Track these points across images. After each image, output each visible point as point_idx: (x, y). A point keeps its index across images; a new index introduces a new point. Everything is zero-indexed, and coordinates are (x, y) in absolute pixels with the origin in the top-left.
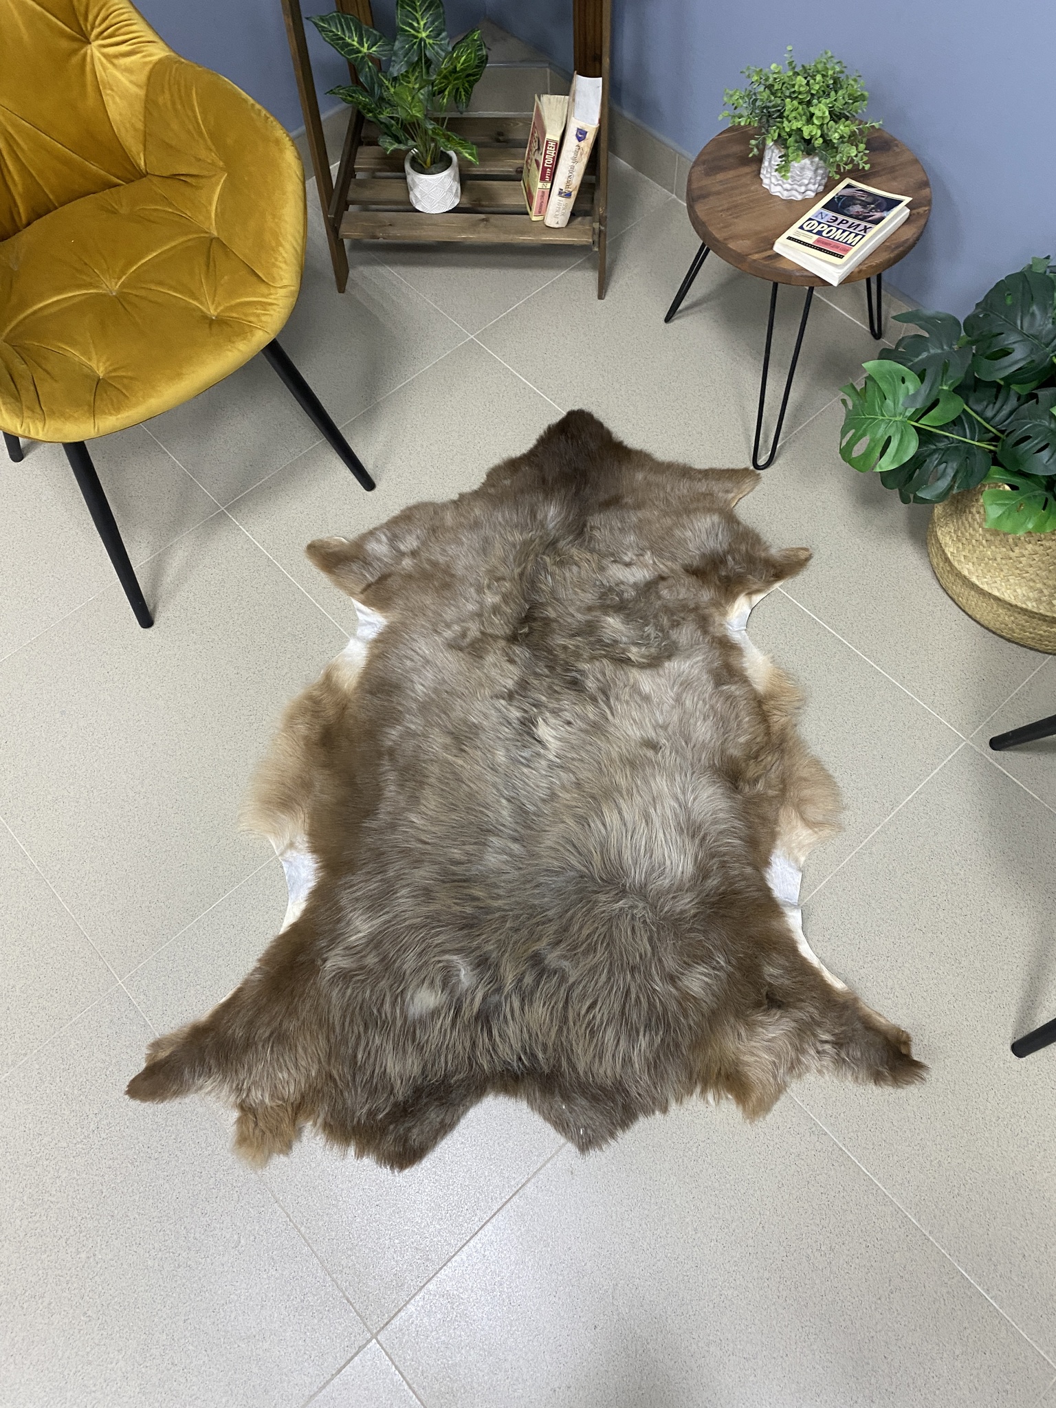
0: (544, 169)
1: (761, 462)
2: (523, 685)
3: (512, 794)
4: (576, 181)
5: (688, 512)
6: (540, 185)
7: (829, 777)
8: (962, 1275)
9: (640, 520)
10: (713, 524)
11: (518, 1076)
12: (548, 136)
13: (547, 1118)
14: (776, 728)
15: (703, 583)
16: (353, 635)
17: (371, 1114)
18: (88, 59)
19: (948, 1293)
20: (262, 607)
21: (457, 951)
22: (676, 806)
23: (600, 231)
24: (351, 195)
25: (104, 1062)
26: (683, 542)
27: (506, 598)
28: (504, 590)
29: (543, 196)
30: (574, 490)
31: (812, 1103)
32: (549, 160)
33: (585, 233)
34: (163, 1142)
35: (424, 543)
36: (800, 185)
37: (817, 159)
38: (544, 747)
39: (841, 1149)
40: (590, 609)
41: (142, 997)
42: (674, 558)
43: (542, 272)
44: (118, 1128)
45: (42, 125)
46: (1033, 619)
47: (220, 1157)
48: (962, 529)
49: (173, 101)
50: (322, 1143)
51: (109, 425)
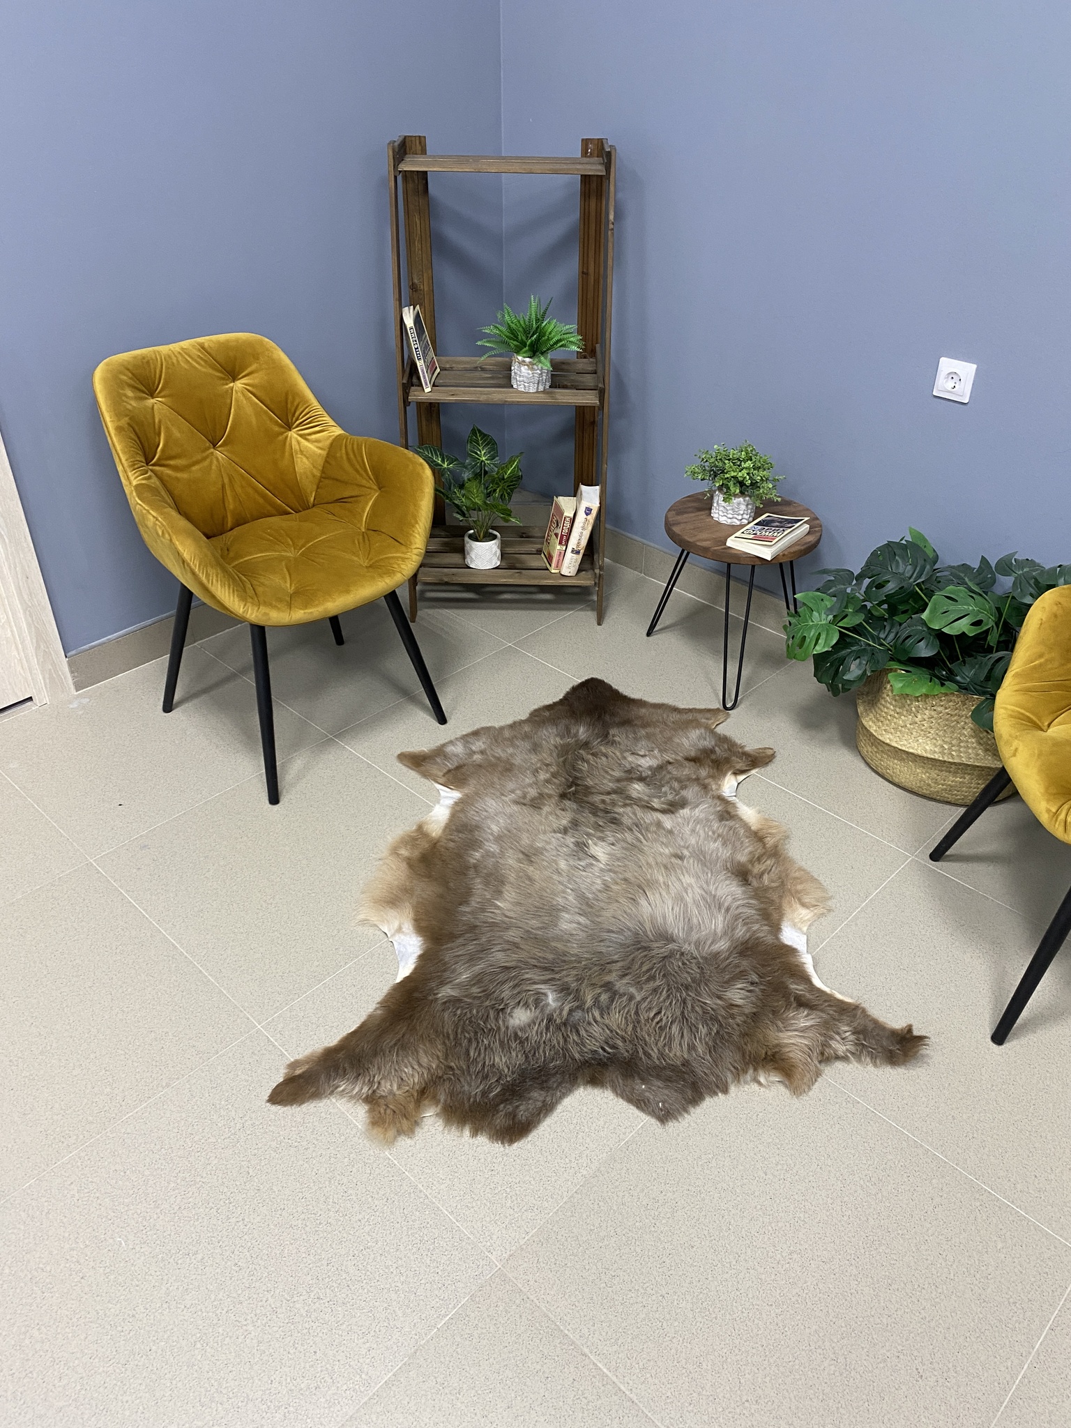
0: (562, 536)
1: (729, 705)
2: (575, 824)
3: (576, 888)
4: (584, 543)
5: (681, 728)
6: (558, 547)
8: (989, 1192)
10: (701, 735)
12: (565, 514)
14: (770, 845)
15: (700, 765)
17: (484, 1093)
18: (289, 439)
19: (981, 1205)
21: (545, 982)
22: (703, 893)
23: (600, 575)
25: (247, 1081)
26: (681, 744)
27: (554, 774)
28: (552, 770)
29: (559, 555)
31: (844, 1082)
32: (565, 531)
33: (589, 579)
34: (301, 1135)
35: (489, 747)
36: (738, 515)
37: (747, 498)
38: (597, 860)
39: (873, 1112)
40: (618, 780)
41: (279, 1035)
42: (675, 753)
43: (555, 613)
44: (261, 1126)
45: (253, 472)
46: (942, 771)
47: (352, 1143)
48: (879, 712)
49: (347, 454)
50: (441, 1128)
51: (299, 615)
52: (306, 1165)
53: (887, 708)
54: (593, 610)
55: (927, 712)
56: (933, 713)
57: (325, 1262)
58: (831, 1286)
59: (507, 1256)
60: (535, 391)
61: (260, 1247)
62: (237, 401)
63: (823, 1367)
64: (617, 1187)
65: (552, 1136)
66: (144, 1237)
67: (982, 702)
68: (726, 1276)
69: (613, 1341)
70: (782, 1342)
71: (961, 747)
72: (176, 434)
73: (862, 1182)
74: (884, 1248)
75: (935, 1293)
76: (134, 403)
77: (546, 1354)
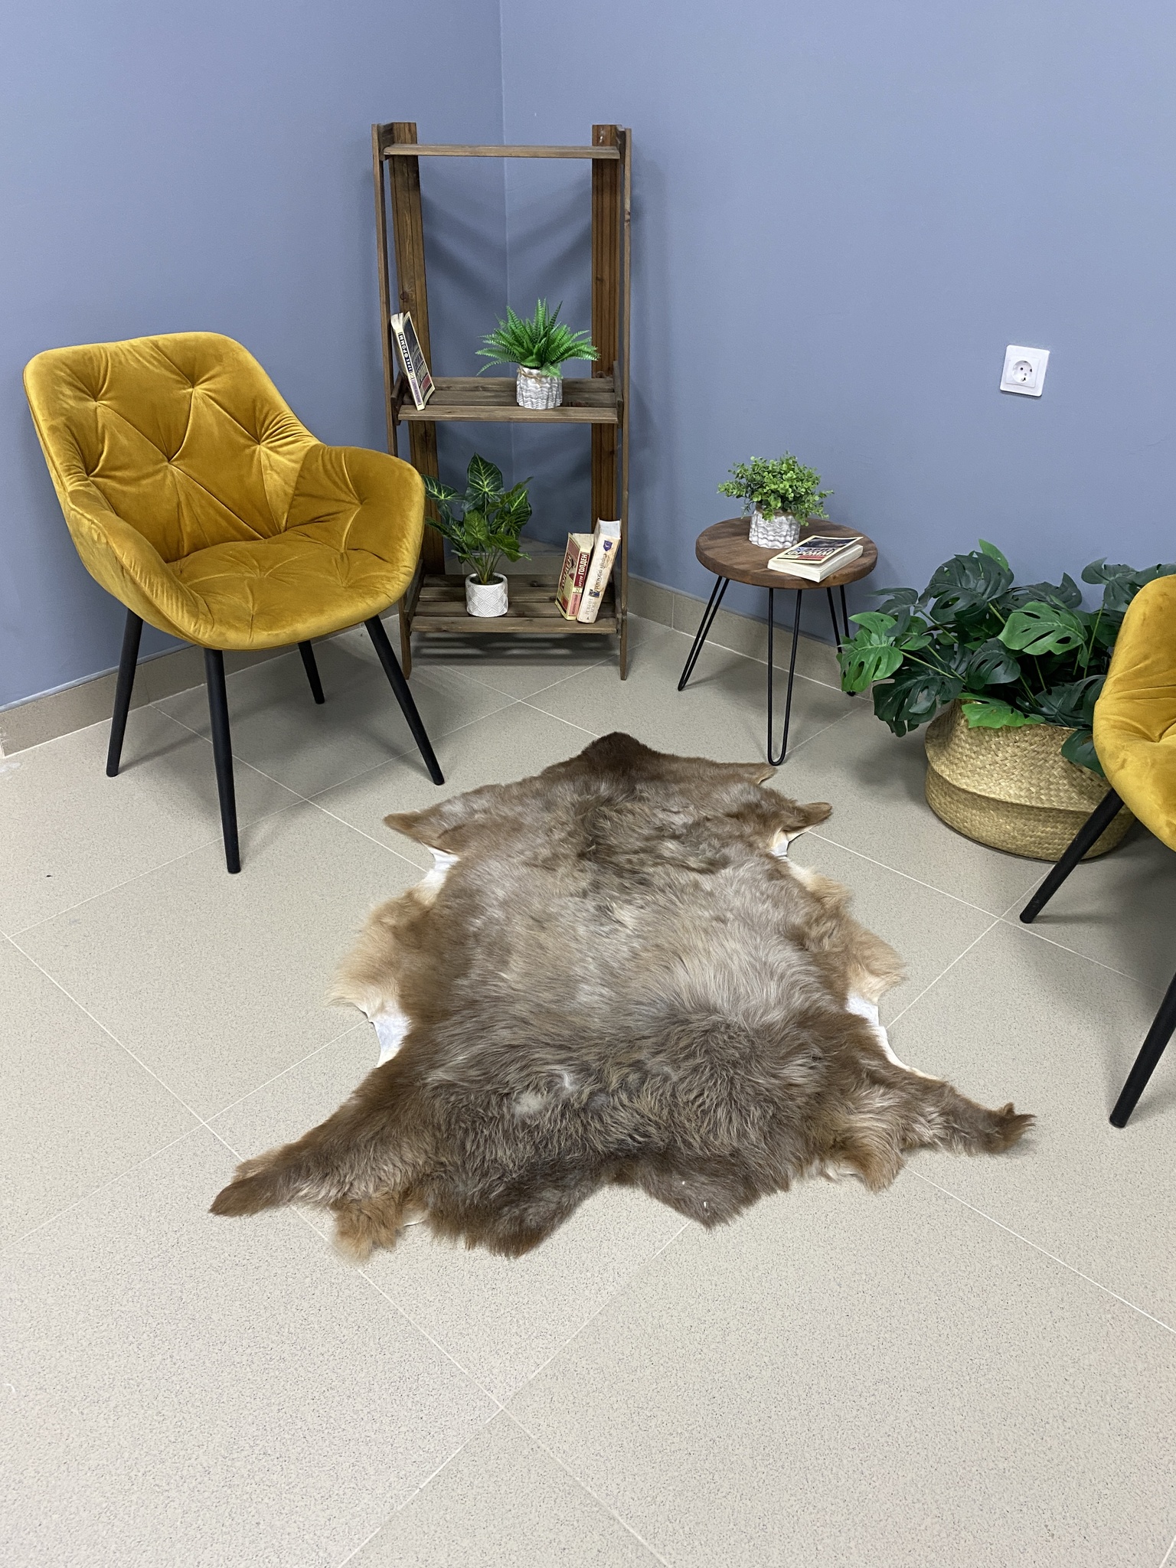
0: (578, 576)
1: (776, 760)
2: (596, 886)
4: (603, 583)
5: (721, 783)
6: (574, 589)
8: (1122, 1302)
9: (681, 789)
10: (745, 790)
12: (582, 550)
14: (830, 906)
15: (744, 821)
17: (484, 1193)
18: (257, 452)
19: (1113, 1318)
21: (561, 1062)
22: (752, 960)
23: (623, 621)
24: (418, 609)
25: (185, 1187)
26: (721, 800)
27: (571, 833)
28: (568, 829)
29: (576, 599)
31: (932, 1175)
32: (582, 569)
33: (610, 626)
35: (494, 805)
36: (780, 536)
37: (790, 517)
39: (970, 1209)
40: (647, 838)
41: (228, 1133)
42: (714, 808)
43: (571, 668)
44: (200, 1242)
45: (214, 490)
46: (1029, 820)
47: (315, 1259)
48: (952, 753)
49: (324, 465)
50: (429, 1239)
51: (262, 637)
52: (256, 1287)
53: (962, 747)
54: (615, 664)
55: (1009, 750)
56: (1016, 750)
57: (275, 1408)
58: (929, 1423)
59: (510, 1394)
60: (544, 407)
61: (191, 1390)
62: (196, 408)
63: (923, 1527)
64: (652, 1306)
65: (570, 1245)
66: (42, 1380)
67: (1074, 735)
68: (794, 1413)
69: (649, 1499)
70: (870, 1496)
71: (1051, 790)
72: (123, 441)
73: (961, 1294)
74: (994, 1373)
75: (1062, 1428)
76: (72, 402)
77: (562, 1517)
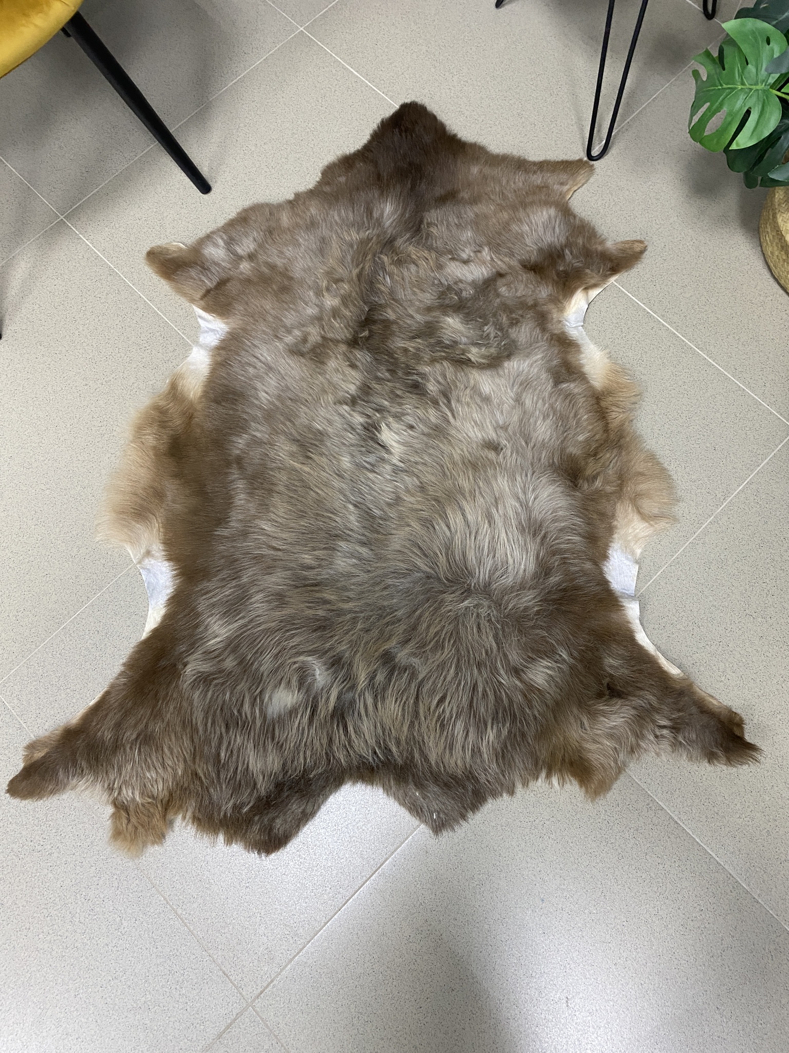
1: (595, 152)
2: (366, 390)
3: (359, 500)
5: (524, 205)
7: (663, 470)
9: (477, 215)
10: (550, 217)
11: (373, 768)
13: (402, 804)
14: (614, 425)
15: (541, 278)
16: (196, 342)
17: (236, 808)
20: (104, 317)
21: (312, 652)
26: (520, 237)
27: (345, 300)
30: (409, 186)
31: (649, 781)
34: (44, 836)
35: (261, 246)
38: (388, 452)
39: (676, 822)
40: (429, 309)
41: (16, 701)
42: (511, 254)
47: (98, 848)
59: (257, 992)
